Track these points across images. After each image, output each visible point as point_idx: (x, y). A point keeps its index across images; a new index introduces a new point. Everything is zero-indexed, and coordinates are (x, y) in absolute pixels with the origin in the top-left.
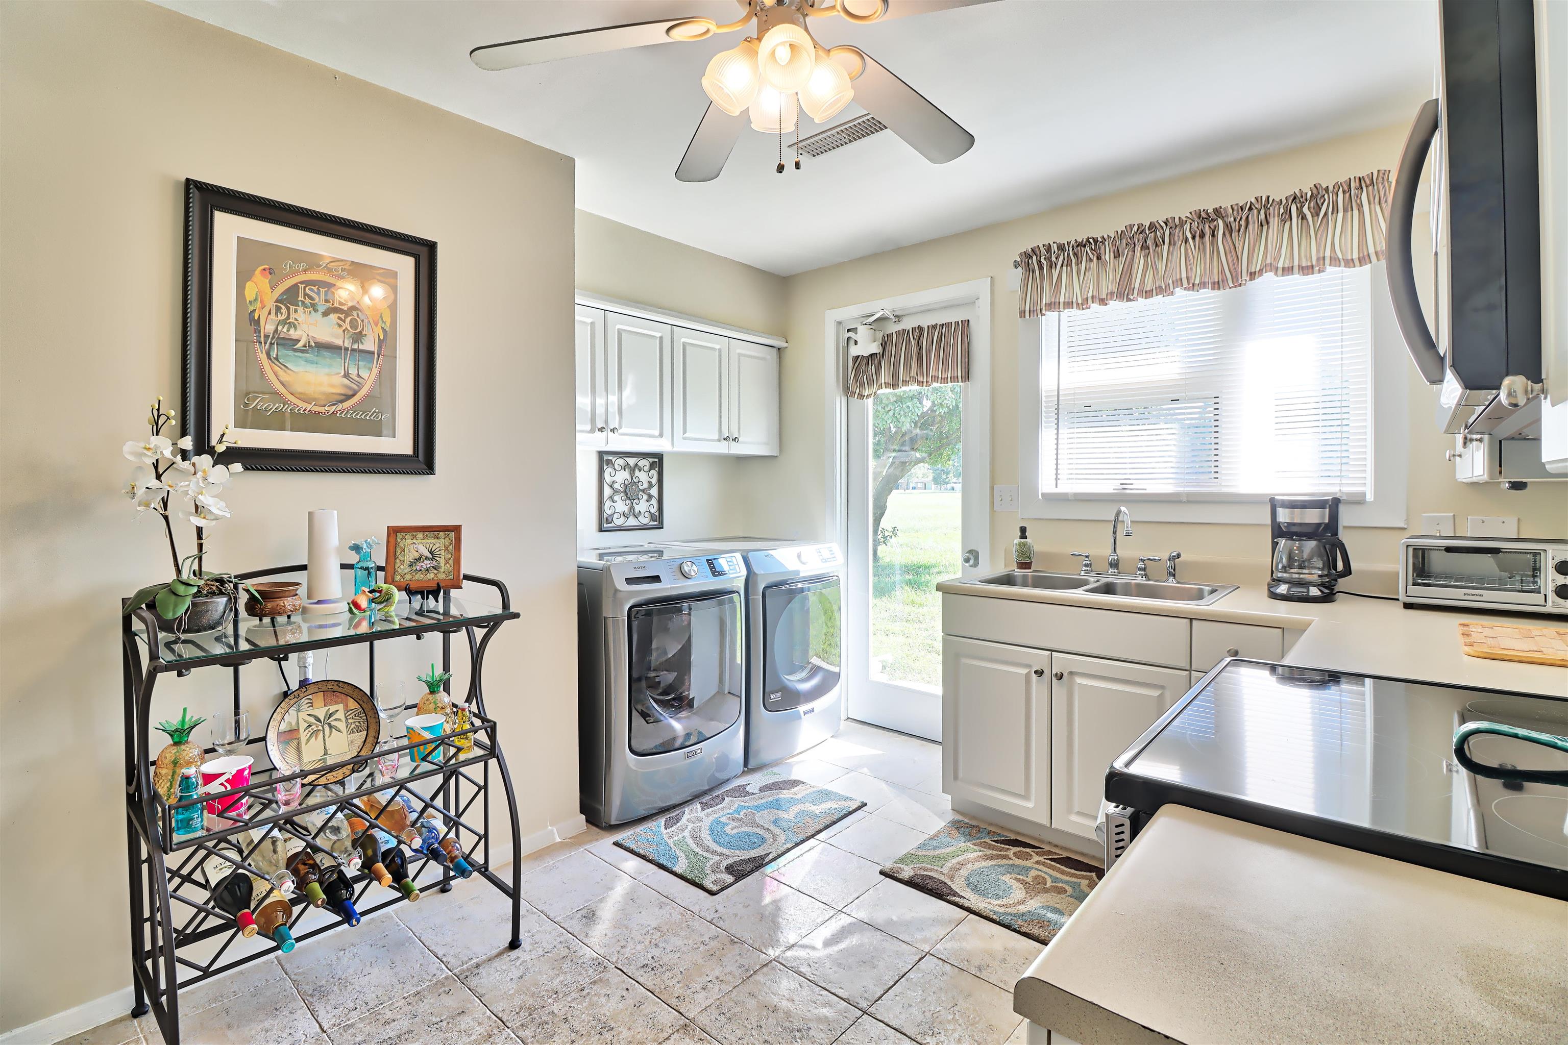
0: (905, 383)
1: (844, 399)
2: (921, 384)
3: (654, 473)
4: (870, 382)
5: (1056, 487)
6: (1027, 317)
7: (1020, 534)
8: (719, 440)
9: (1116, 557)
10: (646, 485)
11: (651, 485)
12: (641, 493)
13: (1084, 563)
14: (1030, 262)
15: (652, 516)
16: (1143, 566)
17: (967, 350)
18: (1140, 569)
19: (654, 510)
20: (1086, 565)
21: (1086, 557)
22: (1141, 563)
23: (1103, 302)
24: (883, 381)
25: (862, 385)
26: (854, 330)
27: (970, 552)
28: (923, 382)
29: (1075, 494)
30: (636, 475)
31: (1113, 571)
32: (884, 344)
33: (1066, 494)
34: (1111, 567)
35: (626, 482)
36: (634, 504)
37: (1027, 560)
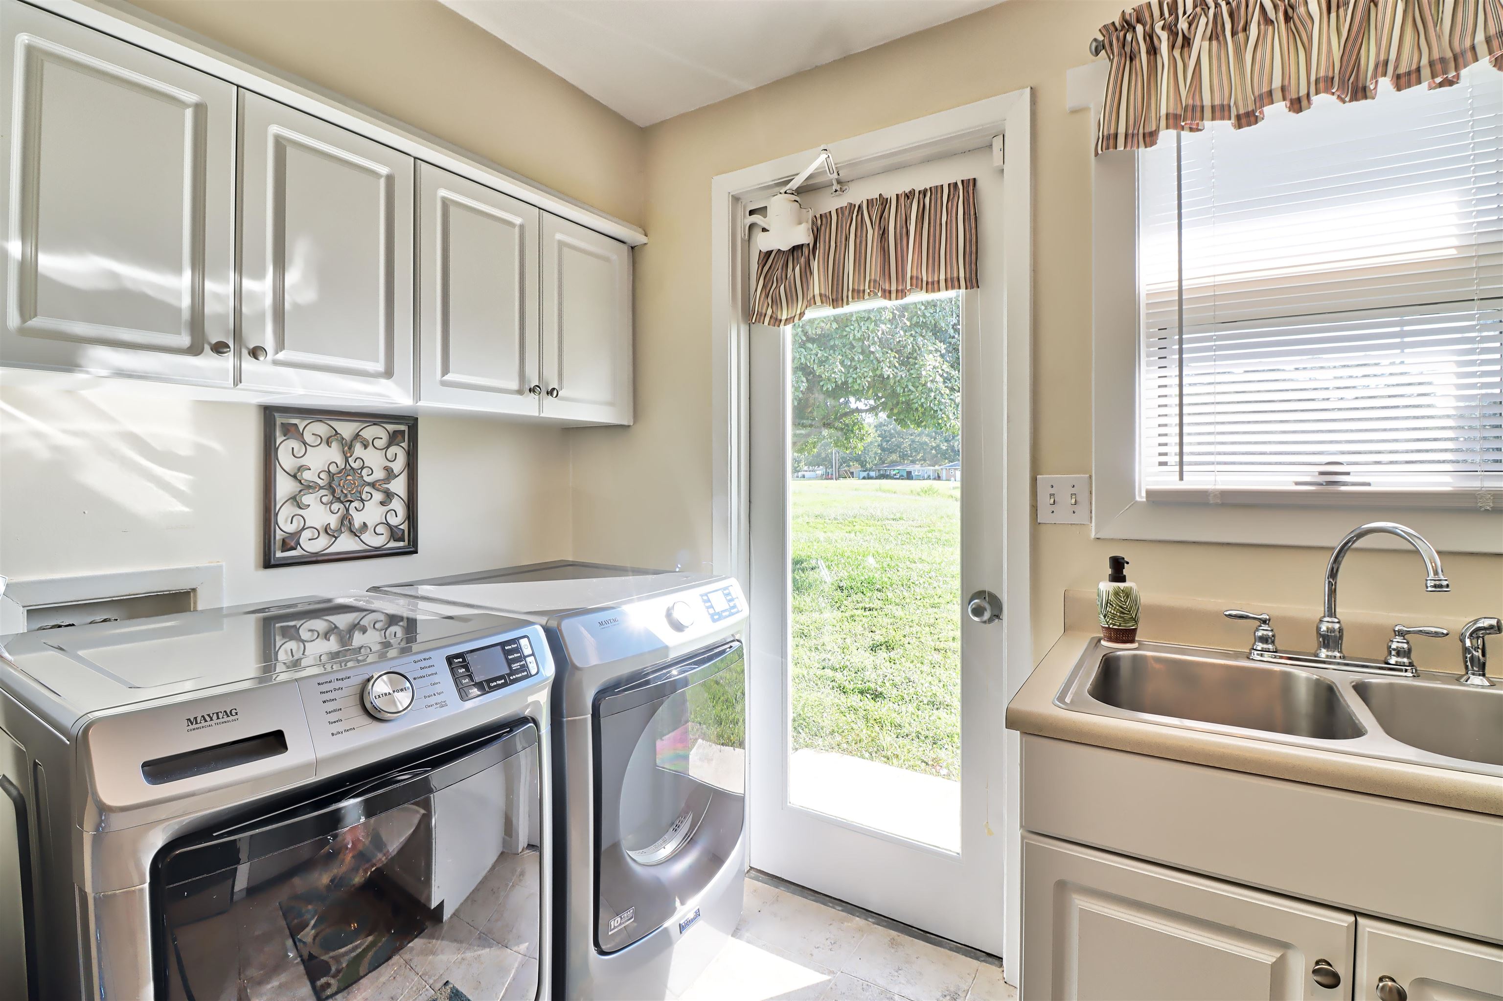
0: (859, 294)
1: (744, 329)
2: (887, 294)
3: (399, 453)
4: (792, 296)
5: (1181, 478)
6: (1121, 148)
7: (1110, 571)
8: (520, 392)
9: (1337, 626)
10: (379, 474)
11: (390, 475)
12: (367, 489)
13: (1260, 633)
14: (1129, 37)
15: (394, 533)
16: (1405, 646)
17: (974, 231)
18: (1399, 653)
19: (398, 519)
20: (1264, 640)
21: (1264, 622)
22: (1398, 639)
23: (1297, 105)
24: (817, 292)
25: (776, 302)
26: (762, 211)
27: (980, 594)
28: (890, 292)
29: (1224, 494)
30: (355, 455)
31: (1330, 653)
32: (815, 229)
33: (1204, 494)
34: (1326, 646)
35: (333, 469)
36: (352, 511)
37: (1130, 625)
